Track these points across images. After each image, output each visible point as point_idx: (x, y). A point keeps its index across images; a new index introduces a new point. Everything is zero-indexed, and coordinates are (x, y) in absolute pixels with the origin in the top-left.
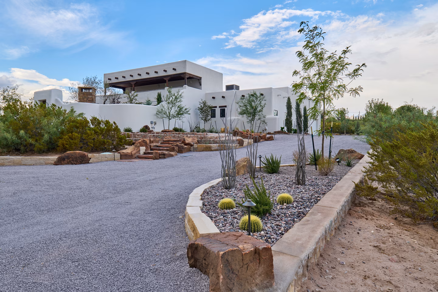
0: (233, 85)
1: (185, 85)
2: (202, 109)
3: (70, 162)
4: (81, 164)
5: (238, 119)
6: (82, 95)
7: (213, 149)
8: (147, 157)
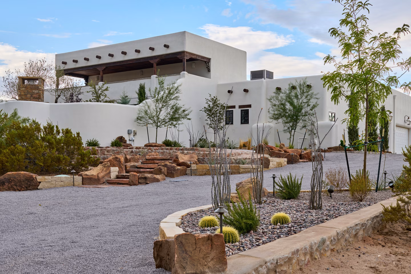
0: (262, 71)
1: (183, 72)
2: (210, 111)
3: (12, 187)
4: (27, 190)
5: (269, 126)
6: (24, 89)
8: (120, 182)
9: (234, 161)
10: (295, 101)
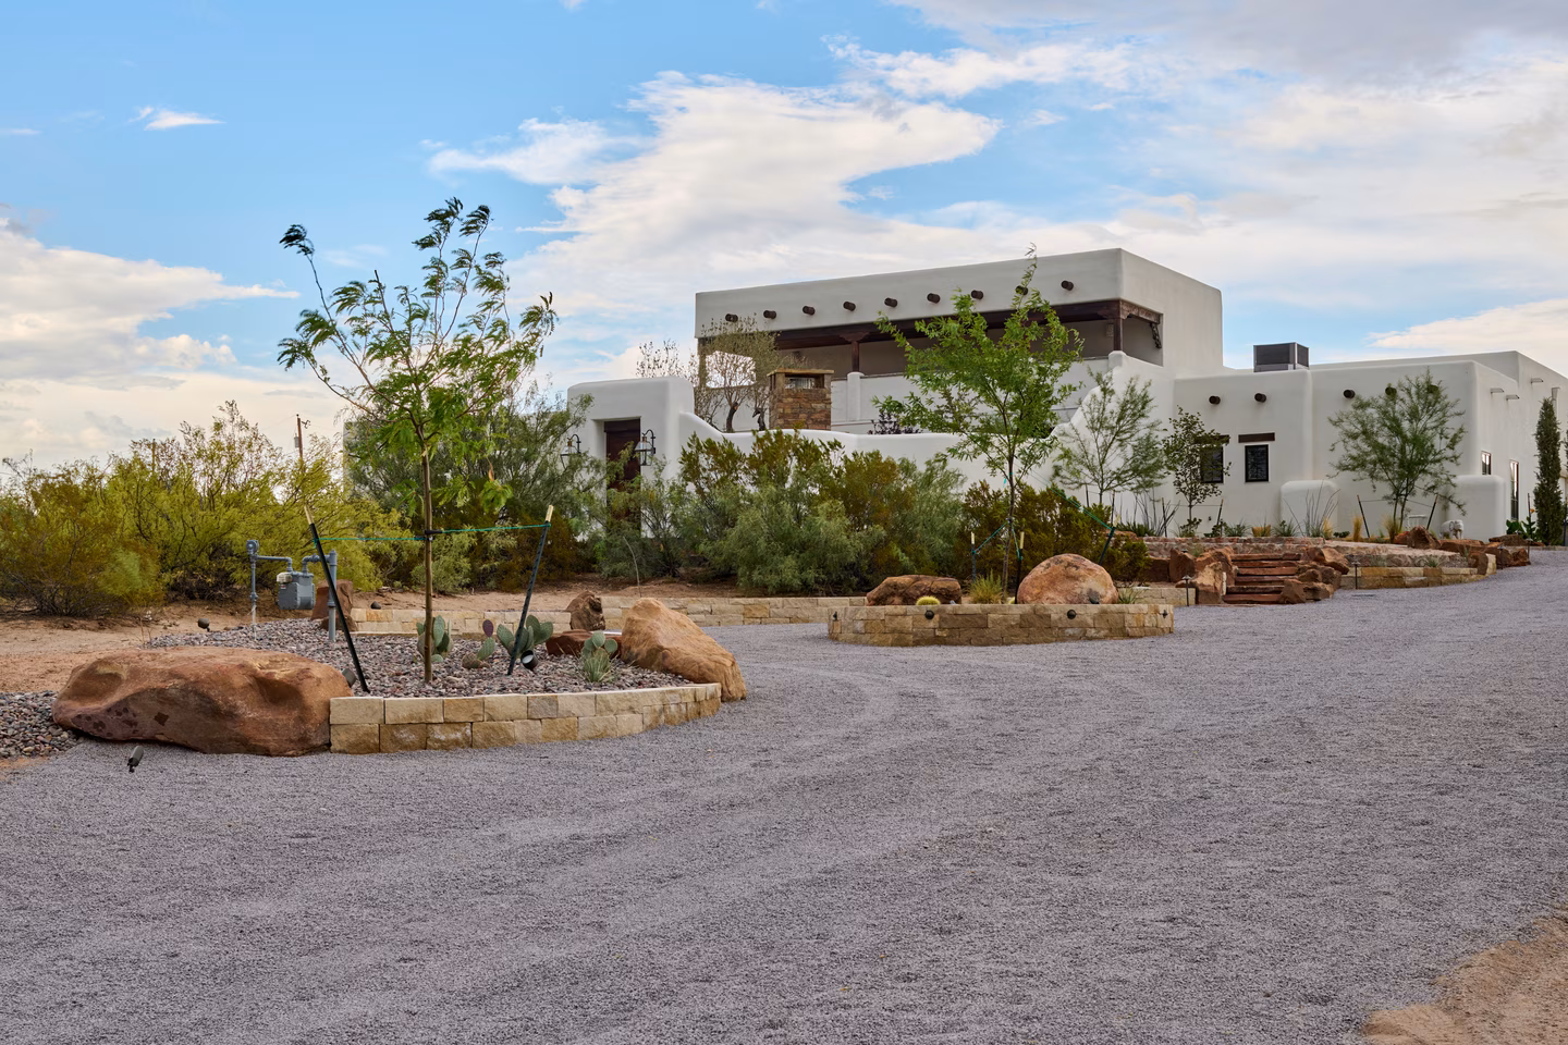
1: (1115, 352)
5: (1328, 487)
6: (790, 400)
7: (1408, 581)
8: (1255, 599)
9: (1409, 560)
10: (1406, 425)
